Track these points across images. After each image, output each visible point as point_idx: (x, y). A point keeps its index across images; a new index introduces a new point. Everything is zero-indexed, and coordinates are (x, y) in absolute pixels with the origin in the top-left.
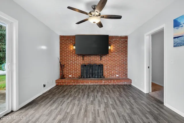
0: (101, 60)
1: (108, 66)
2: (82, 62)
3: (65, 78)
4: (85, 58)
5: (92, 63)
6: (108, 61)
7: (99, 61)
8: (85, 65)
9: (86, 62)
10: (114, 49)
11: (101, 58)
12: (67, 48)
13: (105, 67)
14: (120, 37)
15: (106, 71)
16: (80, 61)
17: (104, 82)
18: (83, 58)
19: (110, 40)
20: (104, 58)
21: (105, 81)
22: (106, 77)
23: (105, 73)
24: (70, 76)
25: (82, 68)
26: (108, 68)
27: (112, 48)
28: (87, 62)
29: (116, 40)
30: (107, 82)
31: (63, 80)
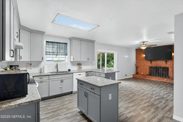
0: (166, 64)
2: (150, 65)
3: (138, 74)
4: (153, 62)
5: (158, 66)
8: (152, 67)
11: (166, 62)
12: (140, 56)
13: (170, 70)
15: (171, 72)
16: (148, 64)
18: (151, 62)
20: (169, 62)
21: (166, 79)
23: (171, 74)
24: (142, 73)
25: (150, 69)
30: (169, 80)
31: (137, 75)
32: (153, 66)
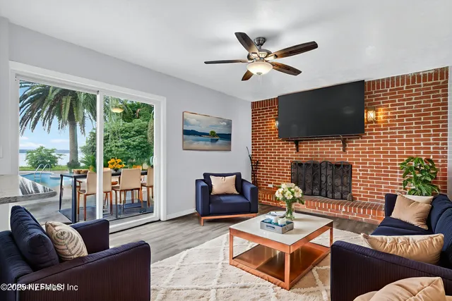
0: (344, 150)
1: (369, 167)
2: (294, 156)
4: (303, 146)
5: (320, 158)
6: (368, 153)
7: (341, 153)
8: (300, 165)
9: (304, 156)
10: (388, 117)
11: (344, 145)
12: (265, 125)
13: (358, 172)
14: (414, 77)
15: (359, 181)
16: (289, 154)
17: (344, 210)
18: (297, 146)
19: (376, 92)
20: (353, 145)
21: (346, 208)
22: (360, 199)
23: (358, 189)
24: (270, 186)
25: (294, 171)
26: (368, 174)
27: (381, 117)
28: (307, 156)
29: (397, 89)
30: (355, 212)
32: (303, 160)
